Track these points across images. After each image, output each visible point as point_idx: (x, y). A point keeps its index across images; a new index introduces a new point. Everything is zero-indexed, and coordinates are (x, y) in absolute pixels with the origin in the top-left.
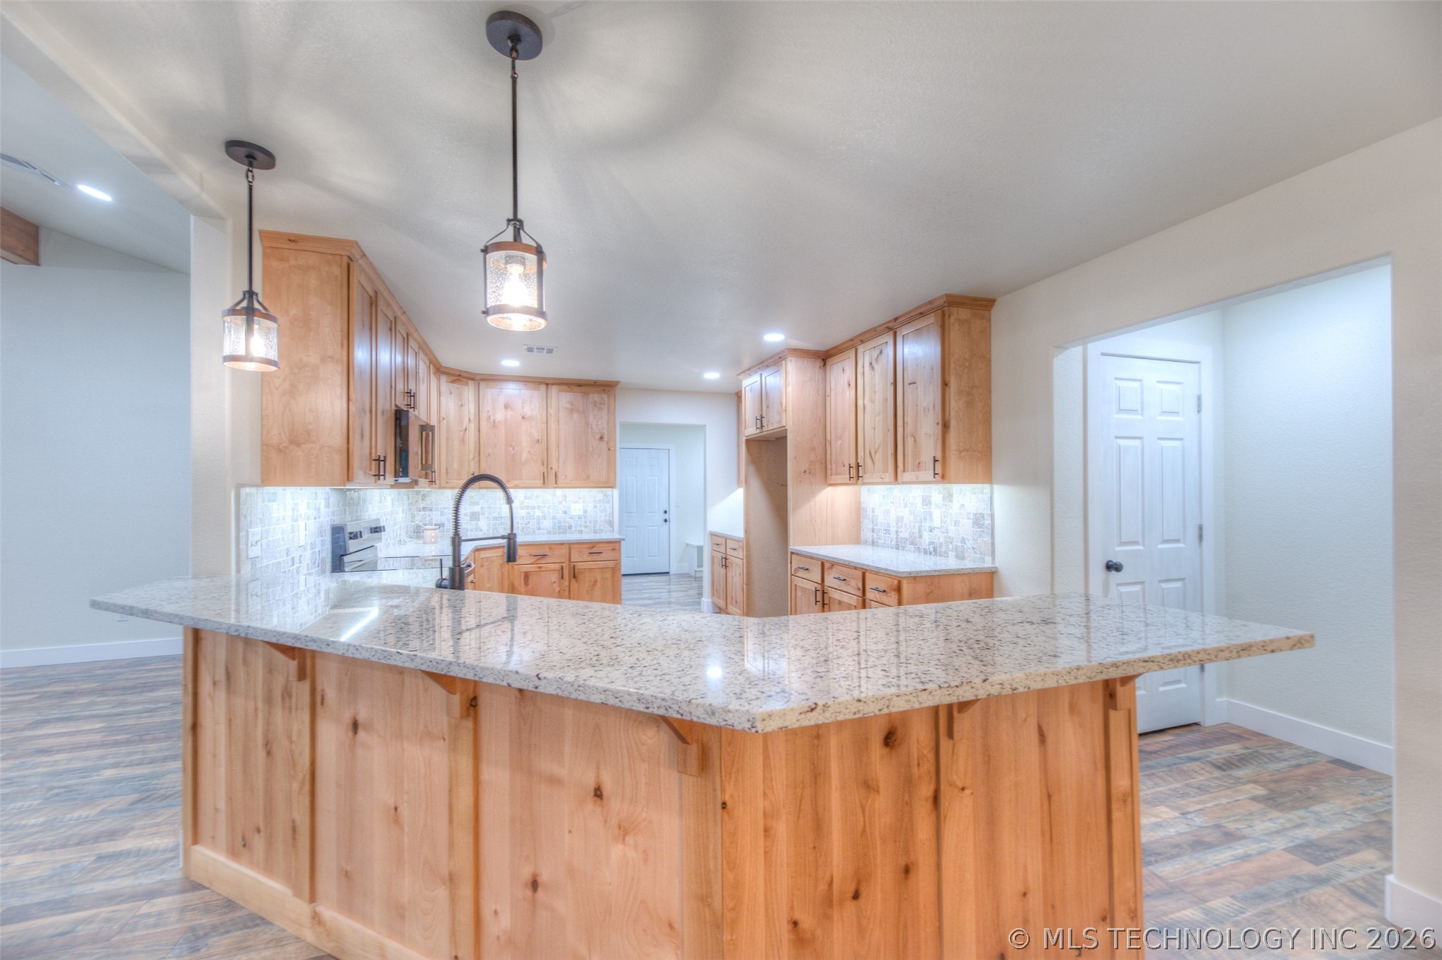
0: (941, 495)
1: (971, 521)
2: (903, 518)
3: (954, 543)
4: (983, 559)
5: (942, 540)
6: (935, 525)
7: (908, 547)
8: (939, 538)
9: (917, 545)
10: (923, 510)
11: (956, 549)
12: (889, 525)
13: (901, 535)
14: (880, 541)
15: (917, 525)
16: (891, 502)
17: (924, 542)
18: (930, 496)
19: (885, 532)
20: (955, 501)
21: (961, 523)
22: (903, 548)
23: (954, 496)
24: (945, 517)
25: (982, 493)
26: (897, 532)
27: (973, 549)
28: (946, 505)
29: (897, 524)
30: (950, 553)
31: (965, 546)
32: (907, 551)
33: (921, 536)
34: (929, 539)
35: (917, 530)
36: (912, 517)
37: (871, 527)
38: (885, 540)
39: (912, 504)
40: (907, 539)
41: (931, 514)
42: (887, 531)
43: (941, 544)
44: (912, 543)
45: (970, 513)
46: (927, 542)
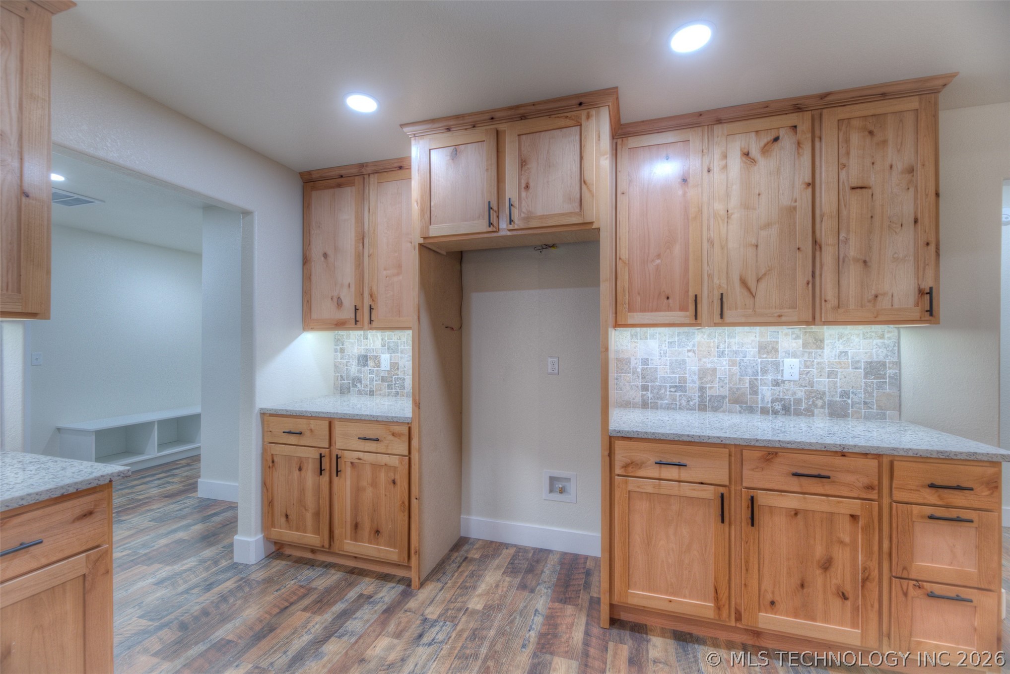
0: (800, 342)
1: (862, 371)
2: (714, 370)
3: (827, 399)
4: (884, 414)
5: (800, 394)
6: (786, 377)
7: (726, 404)
8: (795, 393)
9: (746, 403)
10: (759, 360)
11: (831, 404)
12: (683, 380)
13: (709, 393)
14: (660, 402)
15: (747, 379)
16: (689, 351)
17: (763, 399)
18: (777, 342)
19: (672, 390)
20: (827, 350)
21: (839, 374)
22: (715, 409)
23: (826, 342)
24: (806, 366)
25: (882, 337)
26: (702, 389)
27: (865, 403)
28: (810, 353)
29: (700, 378)
30: (816, 411)
31: (850, 401)
32: (724, 412)
33: (755, 392)
34: (772, 394)
35: (747, 385)
36: (735, 369)
37: (640, 383)
38: (675, 400)
39: (736, 353)
40: (724, 397)
41: (777, 366)
42: (680, 387)
43: (798, 402)
44: (736, 401)
45: (858, 362)
46: (768, 398)
